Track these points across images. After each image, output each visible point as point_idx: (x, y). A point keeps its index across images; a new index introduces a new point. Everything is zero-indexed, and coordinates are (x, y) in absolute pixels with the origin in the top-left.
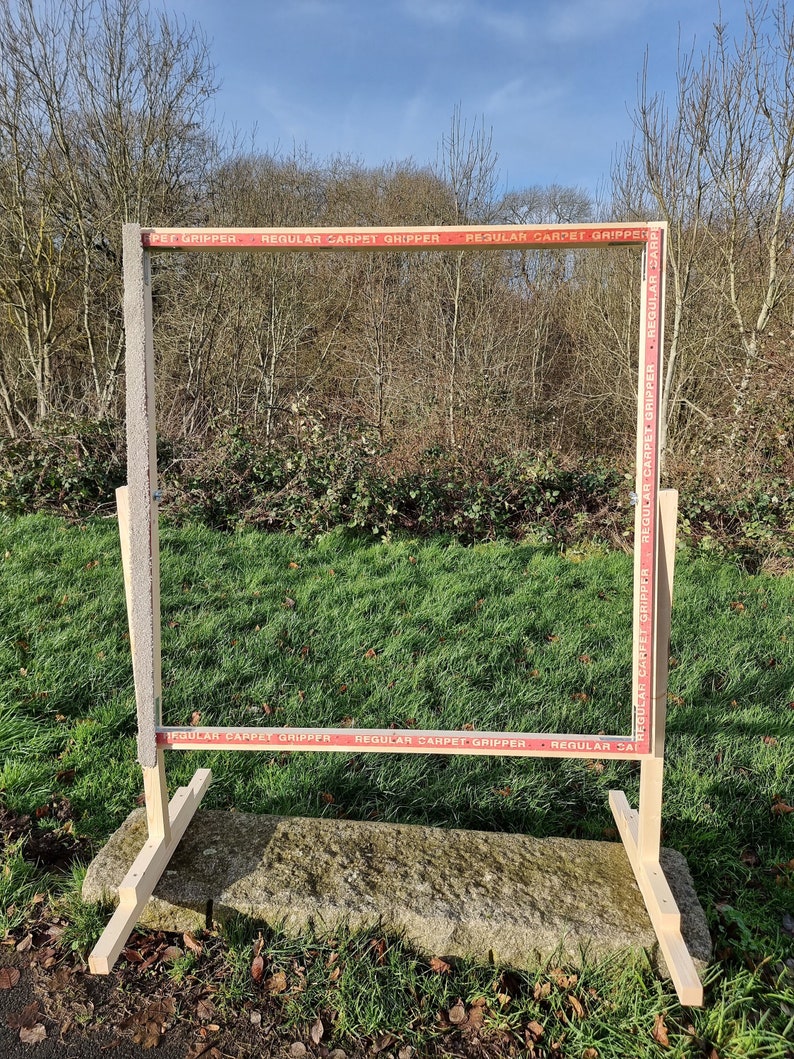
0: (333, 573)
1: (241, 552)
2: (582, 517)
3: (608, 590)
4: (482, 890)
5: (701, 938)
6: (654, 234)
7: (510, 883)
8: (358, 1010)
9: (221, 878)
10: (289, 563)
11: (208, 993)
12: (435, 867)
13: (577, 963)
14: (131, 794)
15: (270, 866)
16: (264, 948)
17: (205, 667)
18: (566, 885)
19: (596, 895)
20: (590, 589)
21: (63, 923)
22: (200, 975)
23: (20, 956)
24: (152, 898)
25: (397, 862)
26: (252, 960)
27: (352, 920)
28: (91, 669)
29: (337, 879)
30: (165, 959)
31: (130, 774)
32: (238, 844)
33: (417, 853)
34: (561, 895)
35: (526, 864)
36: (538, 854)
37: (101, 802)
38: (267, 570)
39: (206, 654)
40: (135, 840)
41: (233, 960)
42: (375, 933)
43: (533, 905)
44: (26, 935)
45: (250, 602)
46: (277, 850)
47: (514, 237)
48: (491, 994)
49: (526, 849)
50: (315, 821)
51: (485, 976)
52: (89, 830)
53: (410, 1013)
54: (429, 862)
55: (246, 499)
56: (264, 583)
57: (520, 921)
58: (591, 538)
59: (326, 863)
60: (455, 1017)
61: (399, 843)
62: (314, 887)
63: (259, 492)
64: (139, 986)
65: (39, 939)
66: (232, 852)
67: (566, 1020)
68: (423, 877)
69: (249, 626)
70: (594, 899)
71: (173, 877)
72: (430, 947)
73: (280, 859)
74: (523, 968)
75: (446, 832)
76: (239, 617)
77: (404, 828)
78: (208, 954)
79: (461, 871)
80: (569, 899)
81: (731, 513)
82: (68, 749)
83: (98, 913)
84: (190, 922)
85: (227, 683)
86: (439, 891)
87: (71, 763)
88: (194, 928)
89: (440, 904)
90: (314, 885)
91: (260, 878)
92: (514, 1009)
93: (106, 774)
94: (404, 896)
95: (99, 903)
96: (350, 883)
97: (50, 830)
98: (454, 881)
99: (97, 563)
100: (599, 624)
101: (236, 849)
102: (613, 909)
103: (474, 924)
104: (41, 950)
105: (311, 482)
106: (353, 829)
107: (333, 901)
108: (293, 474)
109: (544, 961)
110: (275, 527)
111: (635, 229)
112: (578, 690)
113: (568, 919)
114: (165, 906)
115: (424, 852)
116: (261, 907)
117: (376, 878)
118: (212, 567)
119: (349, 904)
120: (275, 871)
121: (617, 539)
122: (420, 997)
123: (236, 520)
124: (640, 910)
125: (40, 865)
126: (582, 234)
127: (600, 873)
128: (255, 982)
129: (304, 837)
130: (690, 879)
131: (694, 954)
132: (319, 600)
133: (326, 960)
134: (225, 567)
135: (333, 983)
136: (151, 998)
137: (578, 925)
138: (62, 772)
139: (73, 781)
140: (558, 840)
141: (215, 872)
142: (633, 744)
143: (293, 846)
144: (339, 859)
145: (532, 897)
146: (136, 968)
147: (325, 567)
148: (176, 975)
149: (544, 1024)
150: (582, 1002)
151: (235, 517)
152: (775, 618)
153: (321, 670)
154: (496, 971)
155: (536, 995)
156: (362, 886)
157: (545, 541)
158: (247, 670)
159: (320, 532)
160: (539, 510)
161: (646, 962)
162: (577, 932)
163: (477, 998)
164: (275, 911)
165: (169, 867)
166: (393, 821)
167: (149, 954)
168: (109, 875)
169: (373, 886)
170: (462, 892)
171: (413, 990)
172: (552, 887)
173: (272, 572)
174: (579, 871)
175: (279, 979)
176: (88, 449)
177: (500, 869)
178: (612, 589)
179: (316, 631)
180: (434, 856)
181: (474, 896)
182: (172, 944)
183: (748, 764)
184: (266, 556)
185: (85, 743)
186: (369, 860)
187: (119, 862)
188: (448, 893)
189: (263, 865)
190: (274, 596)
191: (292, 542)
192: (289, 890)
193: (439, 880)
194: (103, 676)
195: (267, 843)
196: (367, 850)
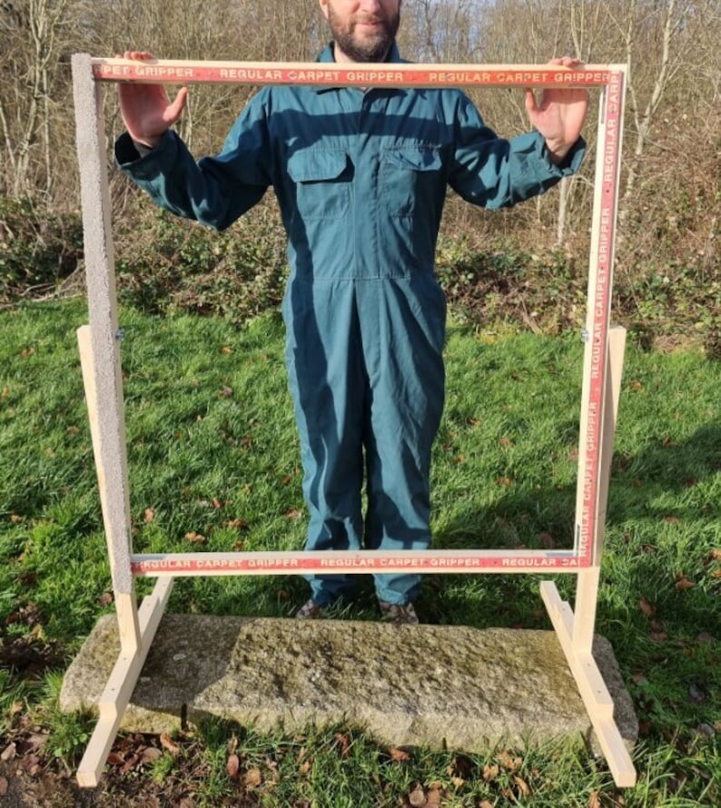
0: (265, 358)
1: (175, 336)
2: (495, 299)
3: (520, 370)
4: (434, 684)
5: (629, 720)
6: (614, 77)
7: (459, 676)
8: (329, 800)
9: (192, 683)
10: (222, 347)
11: (188, 792)
12: (390, 662)
13: (521, 746)
14: (95, 595)
15: (238, 669)
16: (238, 747)
17: (154, 461)
18: (508, 675)
19: (536, 683)
20: (506, 369)
21: (44, 731)
22: (180, 775)
23: (6, 765)
24: (129, 706)
25: (355, 659)
26: (227, 759)
27: (318, 718)
28: (41, 467)
29: (301, 679)
30: (145, 760)
31: (92, 575)
32: (206, 648)
33: (373, 649)
34: (505, 685)
35: (472, 655)
36: (481, 646)
37: (66, 604)
38: (202, 357)
39: (152, 448)
40: (107, 648)
41: (209, 759)
42: (340, 728)
43: (481, 696)
44: (9, 743)
45: (189, 391)
46: (243, 653)
47: (477, 77)
48: (446, 777)
49: (470, 641)
50: (276, 621)
51: (440, 760)
52: (57, 634)
53: (375, 800)
54: (385, 659)
55: (175, 280)
56: (202, 369)
57: (471, 713)
58: (503, 318)
59: (290, 663)
60: (415, 800)
61: (355, 640)
62: (280, 688)
63: (187, 275)
64: (123, 788)
65: (22, 747)
66: (200, 656)
67: (513, 798)
68: (381, 674)
69: (191, 417)
70: (534, 687)
71: (147, 684)
72: (390, 738)
73: (246, 661)
74: (473, 751)
75: (397, 627)
76: (181, 408)
77: (358, 625)
78: (186, 755)
79: (414, 665)
80: (512, 689)
81: (627, 294)
82: (27, 551)
83: (77, 721)
84: (165, 725)
85: (175, 479)
86: (396, 687)
87: (32, 565)
88: (169, 730)
89: (398, 699)
90: (280, 686)
91: (230, 681)
92: (467, 790)
93: (68, 575)
94: (364, 692)
95: (78, 712)
96: (314, 683)
97: (19, 635)
98: (409, 676)
99: (32, 350)
100: (515, 406)
101: (204, 653)
102: (550, 696)
103: (430, 716)
104: (25, 758)
105: (239, 266)
106: (312, 629)
107: (300, 701)
108: (220, 258)
109: (492, 745)
110: (205, 310)
111: (596, 72)
112: (501, 475)
113: (512, 708)
114: (142, 712)
115: (379, 648)
116: (234, 709)
117: (338, 677)
118: (148, 355)
119: (315, 703)
120: (243, 674)
121: (526, 319)
122: (383, 784)
123: (167, 304)
124: (574, 696)
125: (15, 673)
126: (544, 75)
127: (538, 662)
128: (232, 779)
129: (267, 638)
130: (615, 663)
131: (624, 736)
132: (255, 387)
133: (296, 755)
134: (161, 354)
135: (304, 776)
136: (136, 800)
137: (521, 712)
138: (24, 575)
139: (35, 583)
140: (498, 631)
141: (187, 677)
142: (576, 559)
143: (257, 648)
144: (302, 659)
145: (479, 688)
146: (118, 771)
147: (257, 351)
148: (158, 777)
149: (495, 804)
150: (526, 781)
151: (165, 301)
152: (669, 396)
153: (265, 461)
154: (450, 756)
155: (485, 775)
156: (325, 685)
157: (461, 322)
158: (194, 464)
159: (250, 317)
160: (455, 291)
161: (581, 744)
162: (522, 720)
163: (433, 782)
164: (247, 713)
165: (143, 674)
166: (347, 618)
167: (129, 756)
168: (85, 685)
169: (334, 684)
170: (416, 686)
171: (377, 778)
172: (496, 678)
173: (207, 359)
174: (519, 661)
175: (254, 775)
176: (12, 229)
177: (449, 662)
178: (524, 369)
179: (256, 421)
180: (388, 652)
181: (428, 690)
182: (150, 745)
183: (653, 542)
184: (200, 341)
185: (44, 544)
186: (329, 658)
187: (94, 672)
188: (404, 688)
189: (231, 668)
190: (211, 384)
191: (223, 325)
192: (258, 692)
193: (395, 676)
194: (54, 474)
195: (233, 645)
196: (326, 648)
